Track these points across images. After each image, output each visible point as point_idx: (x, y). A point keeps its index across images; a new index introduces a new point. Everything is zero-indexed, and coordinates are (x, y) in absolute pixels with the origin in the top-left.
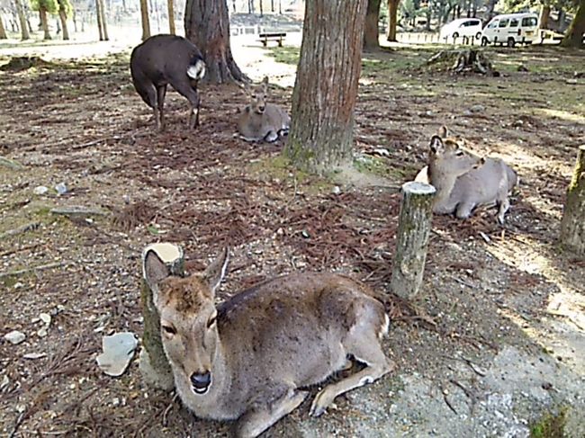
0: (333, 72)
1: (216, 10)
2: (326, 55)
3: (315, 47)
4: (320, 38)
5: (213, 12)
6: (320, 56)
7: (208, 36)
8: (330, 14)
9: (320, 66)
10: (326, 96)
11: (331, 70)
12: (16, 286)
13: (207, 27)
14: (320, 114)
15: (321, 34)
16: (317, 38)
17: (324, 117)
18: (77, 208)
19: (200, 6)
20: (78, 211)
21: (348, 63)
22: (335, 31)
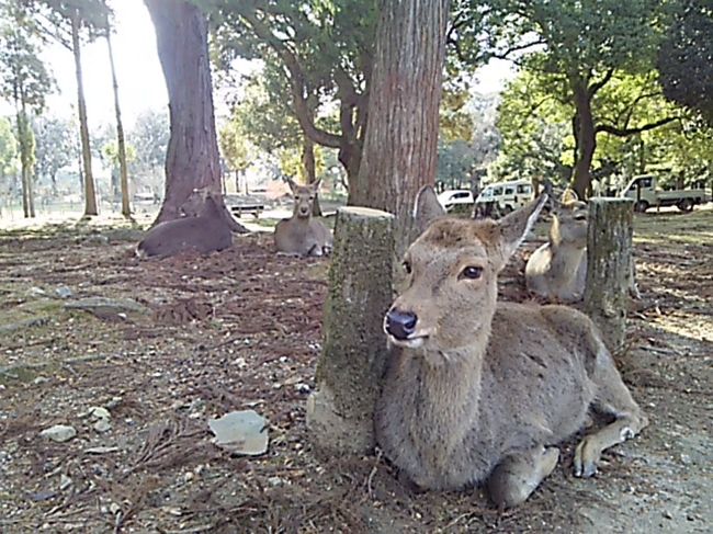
0: (412, 149)
1: (206, 152)
2: (403, 129)
3: (388, 121)
4: (395, 110)
5: (202, 153)
6: (396, 130)
7: (196, 181)
8: (407, 84)
9: (397, 143)
10: (404, 177)
11: (409, 146)
12: (37, 381)
13: (195, 169)
14: (398, 199)
15: (395, 106)
16: (391, 111)
17: (401, 203)
18: (102, 301)
19: (187, 146)
20: (104, 304)
21: (427, 139)
22: (412, 103)
